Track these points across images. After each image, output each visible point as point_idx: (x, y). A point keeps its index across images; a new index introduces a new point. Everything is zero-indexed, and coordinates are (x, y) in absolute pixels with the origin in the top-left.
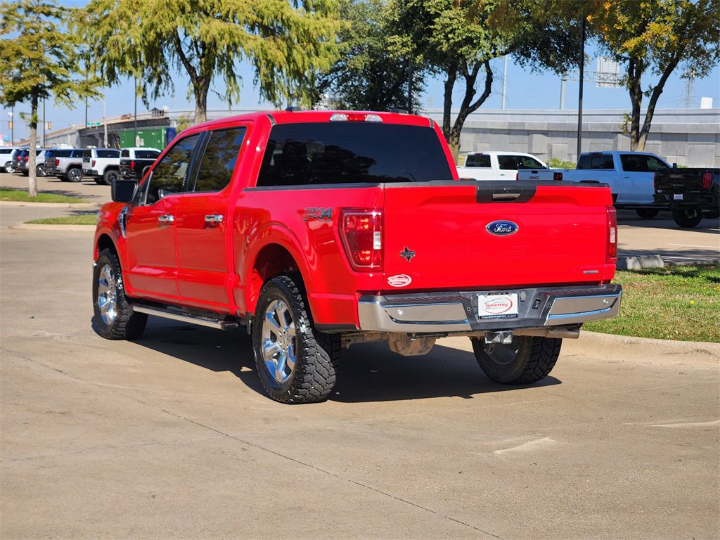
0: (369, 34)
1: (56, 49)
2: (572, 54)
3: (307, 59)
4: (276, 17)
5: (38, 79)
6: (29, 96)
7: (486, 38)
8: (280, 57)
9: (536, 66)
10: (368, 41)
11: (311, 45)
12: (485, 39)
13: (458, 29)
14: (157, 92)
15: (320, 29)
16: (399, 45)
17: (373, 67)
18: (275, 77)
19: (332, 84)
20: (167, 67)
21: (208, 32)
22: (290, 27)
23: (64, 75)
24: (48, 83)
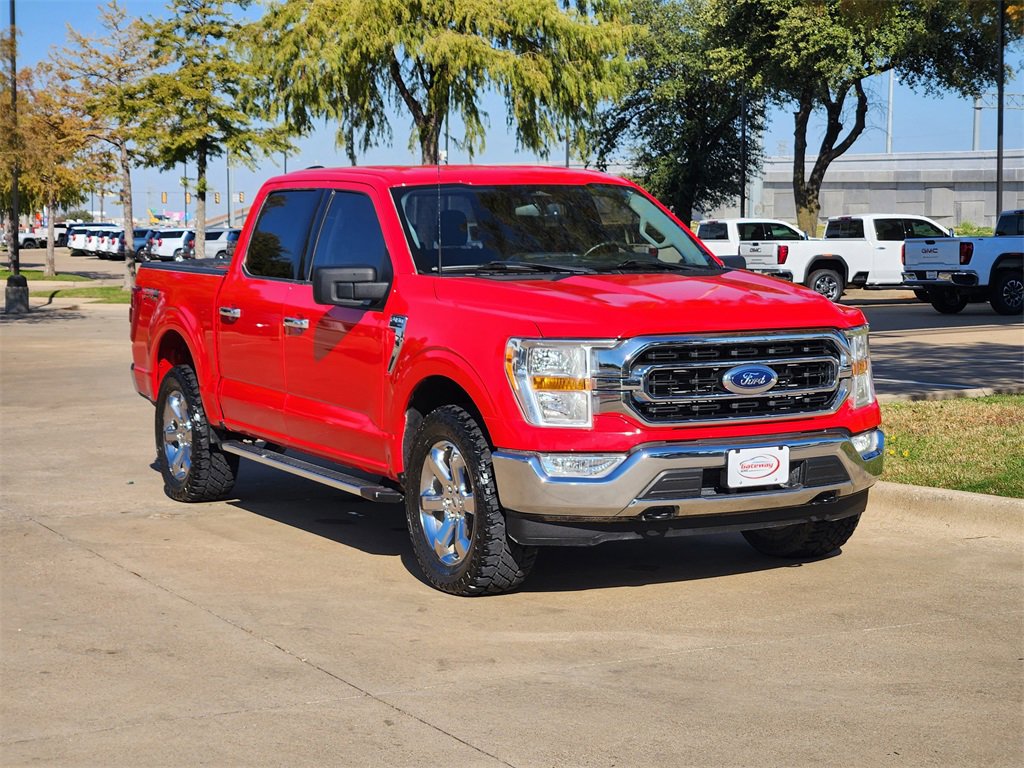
0: (684, 49)
1: (231, 85)
2: (987, 66)
3: (583, 84)
4: (535, 24)
5: (205, 129)
6: (195, 154)
7: (856, 44)
8: (541, 82)
9: (932, 85)
10: (681, 59)
11: (589, 62)
12: (854, 47)
13: (813, 34)
14: (367, 140)
15: (602, 38)
16: (726, 62)
17: (690, 96)
18: (537, 112)
19: (631, 124)
20: (381, 104)
21: (436, 48)
22: (557, 38)
23: (241, 122)
24: (220, 135)
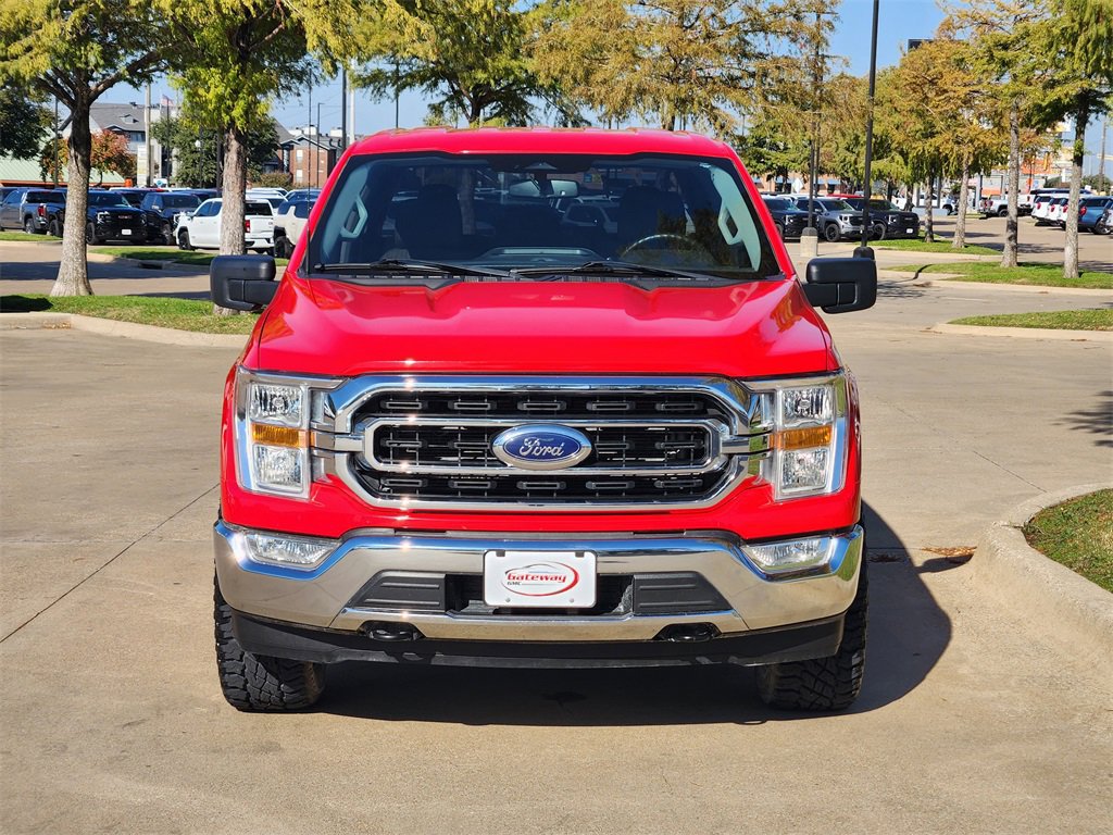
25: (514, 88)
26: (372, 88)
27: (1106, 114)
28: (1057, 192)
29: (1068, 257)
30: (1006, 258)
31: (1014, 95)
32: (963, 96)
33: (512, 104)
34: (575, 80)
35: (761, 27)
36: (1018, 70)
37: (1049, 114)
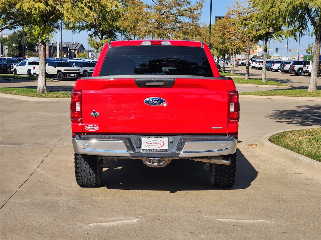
25: (112, 30)
26: (72, 30)
27: (273, 38)
28: (257, 59)
29: (263, 77)
30: (246, 77)
31: (248, 33)
32: (234, 33)
33: (111, 35)
34: (131, 28)
35: (181, 15)
36: (249, 26)
37: (258, 38)
